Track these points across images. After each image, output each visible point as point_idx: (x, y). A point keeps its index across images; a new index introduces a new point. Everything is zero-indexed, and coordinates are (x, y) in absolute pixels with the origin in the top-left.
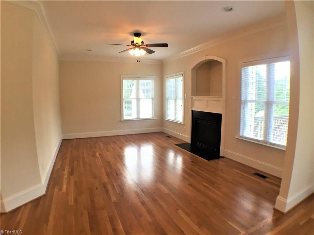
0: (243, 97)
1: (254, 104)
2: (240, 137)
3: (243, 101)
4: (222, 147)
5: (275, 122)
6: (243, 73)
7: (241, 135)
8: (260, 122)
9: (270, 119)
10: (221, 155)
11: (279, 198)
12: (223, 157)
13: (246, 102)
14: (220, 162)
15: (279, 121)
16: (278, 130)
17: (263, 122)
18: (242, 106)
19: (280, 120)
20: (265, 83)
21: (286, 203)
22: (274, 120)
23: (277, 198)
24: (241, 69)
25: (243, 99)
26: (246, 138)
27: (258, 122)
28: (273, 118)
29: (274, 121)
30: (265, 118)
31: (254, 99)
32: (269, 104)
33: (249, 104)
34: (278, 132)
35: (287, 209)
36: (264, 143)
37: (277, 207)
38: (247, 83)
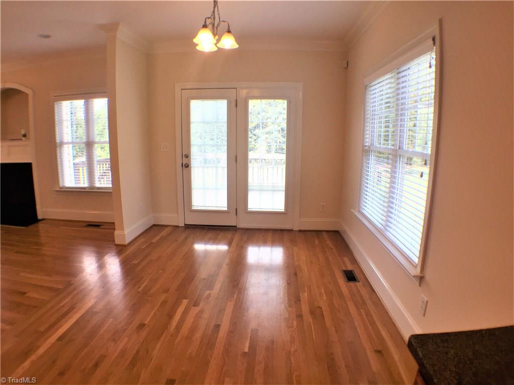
0: (57, 139)
1: (71, 146)
2: (61, 188)
3: (58, 144)
4: (38, 207)
5: (100, 167)
6: (56, 109)
7: (61, 186)
8: (81, 169)
9: (93, 164)
10: (40, 217)
11: (116, 232)
12: (43, 219)
13: (62, 144)
14: (41, 225)
15: (104, 165)
16: (105, 177)
17: (85, 168)
18: (58, 149)
19: (106, 164)
20: (83, 121)
21: (125, 235)
22: (97, 164)
23: (115, 233)
24: (54, 104)
25: (58, 140)
26: (67, 188)
27: (79, 170)
28: (95, 163)
29: (98, 166)
30: (88, 164)
31: (70, 140)
32: (89, 145)
33: (65, 146)
34: (105, 179)
35: (127, 241)
36: (91, 189)
37: (117, 242)
38: (61, 122)
